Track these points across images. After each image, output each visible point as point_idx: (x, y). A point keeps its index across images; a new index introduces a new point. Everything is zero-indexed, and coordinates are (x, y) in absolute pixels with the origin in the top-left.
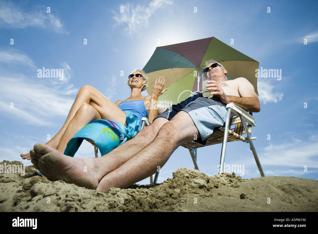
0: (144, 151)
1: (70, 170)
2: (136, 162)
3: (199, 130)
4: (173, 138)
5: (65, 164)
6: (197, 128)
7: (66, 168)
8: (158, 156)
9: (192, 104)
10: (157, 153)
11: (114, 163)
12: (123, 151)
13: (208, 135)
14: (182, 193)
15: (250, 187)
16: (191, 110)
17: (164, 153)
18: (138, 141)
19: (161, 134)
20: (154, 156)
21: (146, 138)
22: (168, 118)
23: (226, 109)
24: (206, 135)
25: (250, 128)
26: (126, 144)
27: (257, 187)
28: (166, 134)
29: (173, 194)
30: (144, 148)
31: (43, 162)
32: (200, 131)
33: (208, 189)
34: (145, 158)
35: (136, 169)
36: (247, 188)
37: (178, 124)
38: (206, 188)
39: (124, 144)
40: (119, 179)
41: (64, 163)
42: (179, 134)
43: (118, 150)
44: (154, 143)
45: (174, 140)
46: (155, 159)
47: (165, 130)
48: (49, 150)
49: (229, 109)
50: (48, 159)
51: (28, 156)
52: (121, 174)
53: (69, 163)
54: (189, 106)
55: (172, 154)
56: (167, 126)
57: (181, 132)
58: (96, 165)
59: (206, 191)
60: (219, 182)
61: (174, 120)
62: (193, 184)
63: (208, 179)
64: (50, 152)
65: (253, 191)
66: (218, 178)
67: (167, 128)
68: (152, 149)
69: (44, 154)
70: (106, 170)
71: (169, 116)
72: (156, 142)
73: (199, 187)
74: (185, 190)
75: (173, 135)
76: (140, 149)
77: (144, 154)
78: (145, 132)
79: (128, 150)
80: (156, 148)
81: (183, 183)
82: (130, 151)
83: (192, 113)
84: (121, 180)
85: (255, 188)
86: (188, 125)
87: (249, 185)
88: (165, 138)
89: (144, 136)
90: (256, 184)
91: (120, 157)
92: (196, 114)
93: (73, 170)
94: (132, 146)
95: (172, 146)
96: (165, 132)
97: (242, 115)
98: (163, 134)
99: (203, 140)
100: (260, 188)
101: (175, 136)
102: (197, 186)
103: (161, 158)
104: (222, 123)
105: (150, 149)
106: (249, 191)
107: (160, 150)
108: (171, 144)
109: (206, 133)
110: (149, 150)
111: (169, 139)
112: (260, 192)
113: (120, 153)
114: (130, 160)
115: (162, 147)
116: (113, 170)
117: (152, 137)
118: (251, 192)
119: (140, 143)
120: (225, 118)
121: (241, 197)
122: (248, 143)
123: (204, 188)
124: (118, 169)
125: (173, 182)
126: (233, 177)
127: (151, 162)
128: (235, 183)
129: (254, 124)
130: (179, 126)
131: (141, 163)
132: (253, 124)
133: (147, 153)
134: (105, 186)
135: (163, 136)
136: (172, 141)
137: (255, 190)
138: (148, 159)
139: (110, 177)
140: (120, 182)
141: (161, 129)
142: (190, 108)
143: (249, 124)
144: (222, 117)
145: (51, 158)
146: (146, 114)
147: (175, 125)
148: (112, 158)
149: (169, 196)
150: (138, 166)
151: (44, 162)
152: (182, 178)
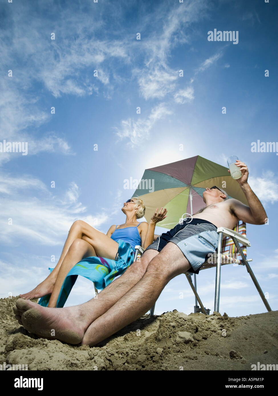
0: (132, 292)
1: (53, 323)
2: (124, 306)
3: (189, 261)
4: (162, 274)
5: (48, 318)
6: (187, 259)
7: (49, 322)
8: (147, 296)
9: (181, 232)
10: (146, 293)
11: (101, 307)
12: (111, 293)
13: (200, 264)
14: (165, 353)
15: (242, 336)
16: (179, 241)
17: (154, 292)
18: (127, 278)
19: (150, 270)
20: (143, 296)
21: (135, 274)
22: (157, 250)
23: (217, 233)
24: (198, 265)
25: (245, 249)
26: (115, 284)
27: (250, 337)
28: (155, 270)
29: (154, 356)
30: (132, 288)
31: (25, 318)
32: (191, 262)
33: (194, 345)
34: (133, 300)
35: (124, 313)
36: (239, 338)
37: (166, 258)
38: (193, 342)
39: (113, 284)
40: (106, 326)
41: (46, 318)
42: (168, 268)
43: (106, 292)
44: (142, 282)
45: (163, 275)
46: (144, 300)
47: (153, 266)
48: (31, 305)
49: (221, 234)
50: (30, 316)
51: (25, 297)
52: (108, 320)
53: (51, 317)
54: (176, 236)
55: (162, 291)
56: (156, 261)
57: (170, 266)
58: (81, 313)
59: (192, 347)
60: (209, 328)
61: (163, 254)
62: (178, 339)
63: (197, 327)
64: (31, 308)
65: (245, 342)
66: (209, 322)
67: (156, 264)
68: (140, 288)
69: (26, 310)
70: (93, 317)
71: (159, 247)
72: (145, 280)
73: (184, 342)
74: (169, 348)
75: (162, 271)
76: (129, 288)
77: (132, 296)
78: (134, 268)
79: (116, 291)
80: (144, 287)
81: (168, 335)
82: (118, 292)
83: (181, 244)
84: (109, 327)
85: (248, 338)
86: (177, 257)
87: (241, 333)
88: (154, 275)
89: (133, 272)
90: (249, 332)
91: (108, 300)
92: (185, 244)
93: (57, 323)
94: (120, 286)
95: (162, 282)
96: (154, 268)
97: (235, 238)
98: (152, 271)
99: (195, 270)
100: (253, 337)
101: (165, 271)
102: (182, 341)
103: (150, 297)
104: (213, 249)
105: (139, 288)
106: (241, 342)
107: (149, 290)
108: (160, 281)
109: (198, 263)
110: (137, 291)
111: (158, 275)
112: (254, 343)
113: (108, 295)
114: (118, 303)
115: (150, 285)
116: (101, 316)
117: (141, 272)
118: (243, 343)
119: (129, 281)
120: (216, 243)
121: (231, 355)
122: (244, 265)
123: (190, 343)
124: (105, 314)
125: (159, 332)
126: (225, 319)
127: (140, 303)
128: (227, 329)
129: (249, 244)
130: (167, 260)
131: (129, 306)
132: (247, 244)
133: (136, 294)
134: (92, 335)
135: (151, 273)
136: (162, 277)
137: (248, 340)
138: (137, 300)
139: (97, 324)
140: (108, 328)
141: (149, 264)
142: (179, 239)
143: (243, 245)
144: (213, 243)
145: (32, 314)
146: (140, 241)
147: (164, 259)
148: (100, 302)
149: (150, 359)
150: (126, 310)
151: (27, 318)
152: (167, 328)
